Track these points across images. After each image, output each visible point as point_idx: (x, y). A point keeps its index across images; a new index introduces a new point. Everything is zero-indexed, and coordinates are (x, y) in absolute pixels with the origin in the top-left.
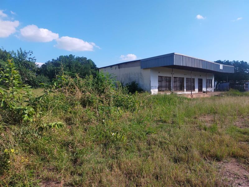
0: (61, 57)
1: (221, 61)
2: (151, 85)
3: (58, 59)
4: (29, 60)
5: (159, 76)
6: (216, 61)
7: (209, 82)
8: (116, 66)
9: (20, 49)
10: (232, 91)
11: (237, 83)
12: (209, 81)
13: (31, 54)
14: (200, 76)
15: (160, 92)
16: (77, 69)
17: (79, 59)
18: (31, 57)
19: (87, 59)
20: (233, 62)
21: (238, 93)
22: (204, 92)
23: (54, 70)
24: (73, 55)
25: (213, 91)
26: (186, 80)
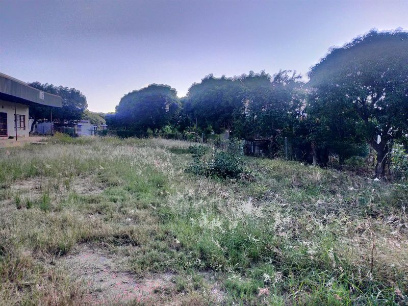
7: (20, 120)
10: (58, 135)
11: (65, 123)
12: (20, 118)
14: (3, 108)
21: (69, 138)
22: (11, 138)
25: (27, 135)
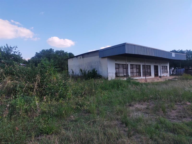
0: (43, 51)
1: (176, 51)
2: (109, 72)
3: (40, 52)
4: (15, 54)
5: (115, 64)
6: (172, 50)
7: (165, 68)
8: (80, 56)
9: (7, 45)
10: (184, 75)
13: (16, 48)
14: (156, 63)
15: (117, 78)
16: (55, 60)
17: (58, 52)
18: (16, 51)
19: (65, 52)
20: (186, 51)
22: (160, 77)
23: (37, 61)
24: (53, 49)
25: (168, 75)
26: (143, 67)
